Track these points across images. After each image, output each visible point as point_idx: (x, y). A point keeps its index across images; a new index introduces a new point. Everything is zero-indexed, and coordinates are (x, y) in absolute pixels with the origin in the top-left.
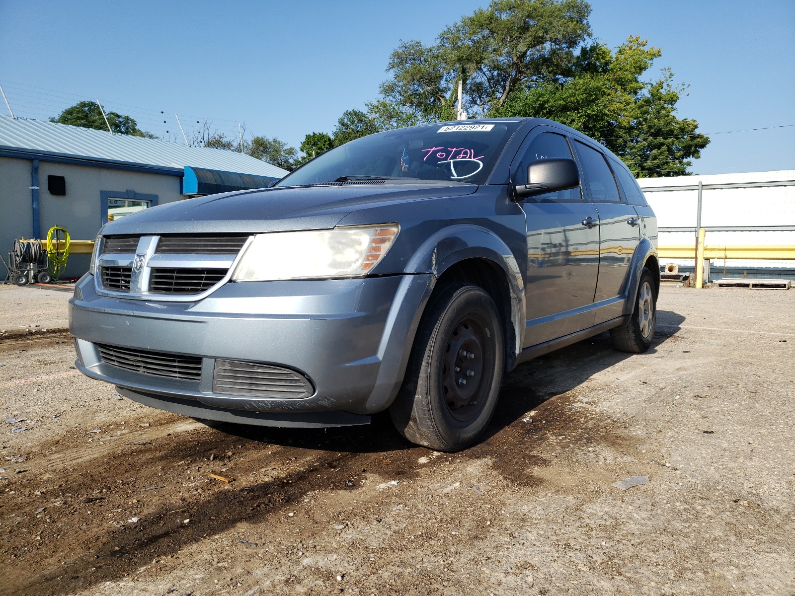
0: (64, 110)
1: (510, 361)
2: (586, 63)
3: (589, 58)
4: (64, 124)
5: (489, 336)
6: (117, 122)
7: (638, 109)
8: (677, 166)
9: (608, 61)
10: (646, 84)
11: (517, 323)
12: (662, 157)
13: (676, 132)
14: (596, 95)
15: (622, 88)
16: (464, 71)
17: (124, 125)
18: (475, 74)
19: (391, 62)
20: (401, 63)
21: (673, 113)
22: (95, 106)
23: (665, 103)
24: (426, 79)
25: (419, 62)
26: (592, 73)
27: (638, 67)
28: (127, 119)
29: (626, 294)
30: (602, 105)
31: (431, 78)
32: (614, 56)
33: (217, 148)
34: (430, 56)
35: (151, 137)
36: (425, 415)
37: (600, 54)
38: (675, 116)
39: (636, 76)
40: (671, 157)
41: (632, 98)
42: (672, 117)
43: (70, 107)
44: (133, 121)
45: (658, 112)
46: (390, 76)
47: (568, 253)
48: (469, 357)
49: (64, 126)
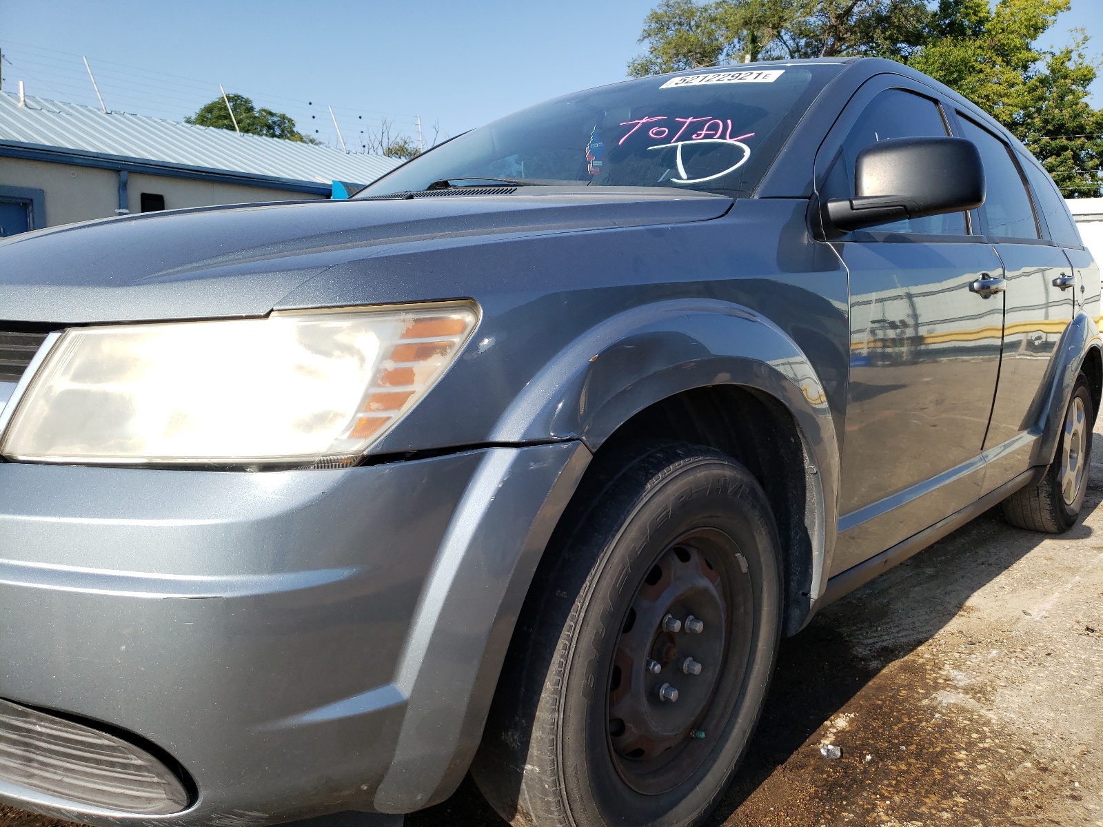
0: (202, 107)
1: (795, 613)
2: (947, 22)
3: (952, 14)
4: (202, 125)
5: (745, 570)
6: (270, 121)
7: (1029, 93)
8: (1088, 182)
9: (984, 17)
10: (1044, 53)
11: (816, 528)
12: (1063, 168)
13: (1088, 129)
14: (960, 72)
15: (1003, 61)
16: (754, 40)
17: (279, 126)
18: (771, 44)
19: (646, 28)
20: (660, 30)
21: (1085, 100)
22: (242, 101)
23: (1073, 84)
24: (696, 53)
25: (688, 28)
26: (956, 38)
27: (1032, 26)
28: (283, 117)
29: (1042, 424)
30: (968, 88)
31: (705, 51)
32: (994, 10)
33: (400, 157)
34: (704, 18)
35: (312, 141)
36: (552, 813)
37: (971, 8)
38: (1089, 103)
39: (1028, 40)
40: (1077, 168)
41: (1019, 76)
42: (1084, 105)
43: (210, 103)
44: (290, 121)
45: (1062, 97)
46: (644, 50)
47: (919, 340)
48: (690, 629)
49: (203, 128)
